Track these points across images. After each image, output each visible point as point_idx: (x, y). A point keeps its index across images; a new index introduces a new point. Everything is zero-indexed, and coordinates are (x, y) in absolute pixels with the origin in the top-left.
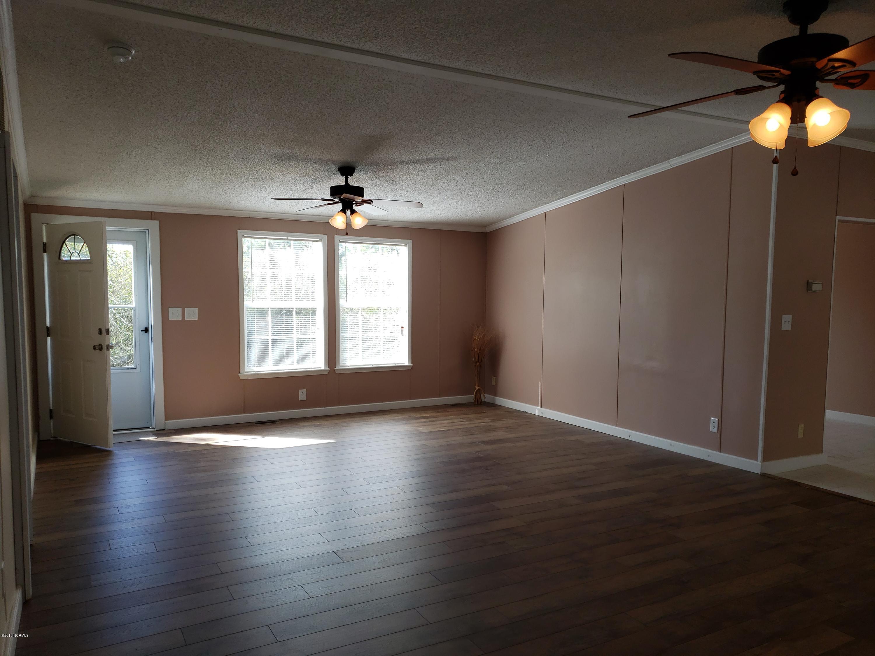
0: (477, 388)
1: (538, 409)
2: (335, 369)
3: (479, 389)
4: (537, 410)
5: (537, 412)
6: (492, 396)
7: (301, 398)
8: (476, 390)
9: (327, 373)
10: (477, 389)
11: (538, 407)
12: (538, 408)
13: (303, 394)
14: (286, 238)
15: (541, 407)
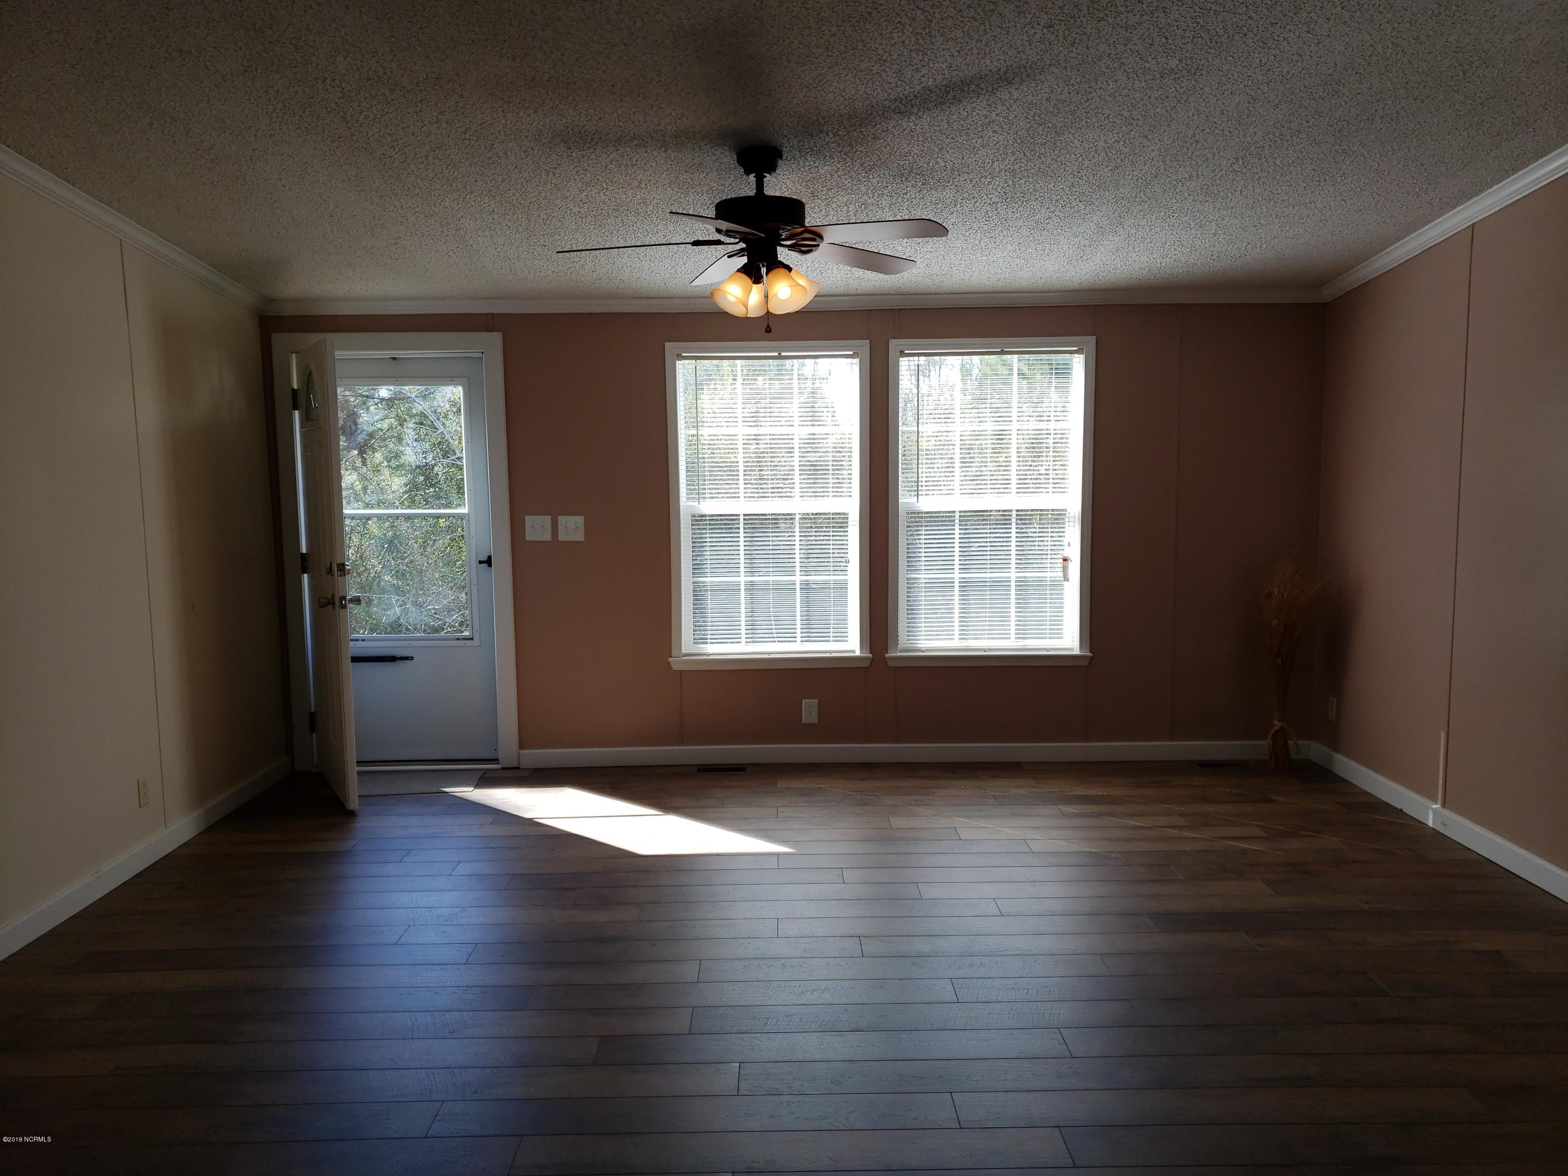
0: (1277, 724)
1: (1434, 810)
2: (887, 655)
3: (1282, 728)
4: (1430, 812)
5: (1431, 816)
6: (1327, 750)
7: (805, 719)
8: (1273, 731)
9: (867, 664)
10: (1276, 728)
11: (1436, 803)
12: (1434, 806)
13: (809, 710)
14: (776, 354)
15: (1444, 805)
